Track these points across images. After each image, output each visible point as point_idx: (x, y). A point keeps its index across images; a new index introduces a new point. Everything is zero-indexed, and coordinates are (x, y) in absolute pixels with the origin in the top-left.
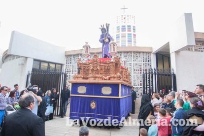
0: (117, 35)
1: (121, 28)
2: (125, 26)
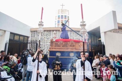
0: (58, 21)
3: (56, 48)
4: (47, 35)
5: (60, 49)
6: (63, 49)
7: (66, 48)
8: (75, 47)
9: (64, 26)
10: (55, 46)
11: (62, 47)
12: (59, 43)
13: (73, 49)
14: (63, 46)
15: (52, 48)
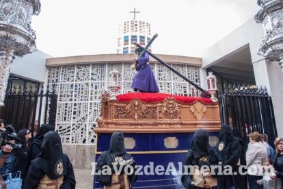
0: (124, 49)
1: (130, 38)
2: (136, 36)
3: (120, 121)
4: (95, 77)
5: (131, 124)
6: (141, 125)
7: (152, 121)
8: (180, 118)
9: (143, 55)
10: (117, 117)
11: (140, 117)
12: (128, 107)
13: (173, 124)
14: (143, 116)
15: (107, 124)
